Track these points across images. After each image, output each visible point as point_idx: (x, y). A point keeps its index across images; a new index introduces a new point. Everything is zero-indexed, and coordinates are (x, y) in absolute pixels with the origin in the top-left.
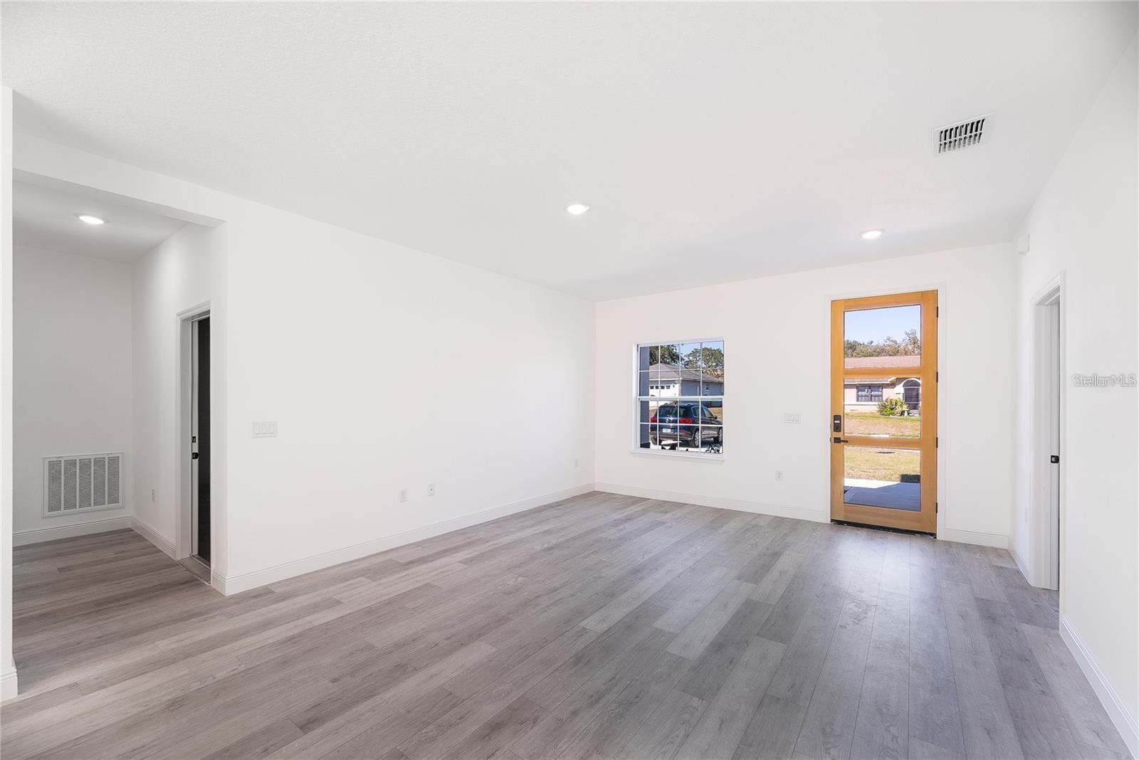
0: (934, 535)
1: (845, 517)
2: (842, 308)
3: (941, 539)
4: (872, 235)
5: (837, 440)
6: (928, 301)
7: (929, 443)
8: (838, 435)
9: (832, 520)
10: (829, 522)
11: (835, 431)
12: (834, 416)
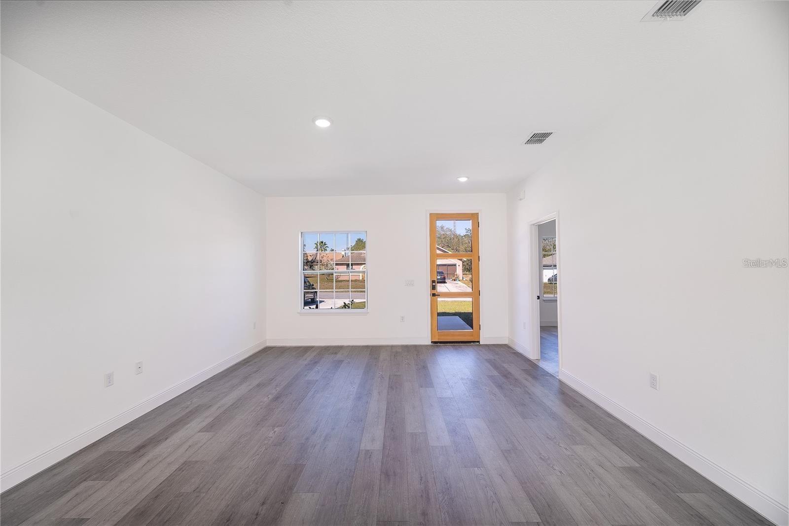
0: (479, 342)
1: (438, 339)
2: (435, 217)
3: (483, 344)
4: (463, 180)
5: (434, 295)
6: (474, 217)
7: (476, 294)
8: (434, 292)
9: (432, 342)
10: (430, 343)
11: (433, 289)
12: (432, 281)
